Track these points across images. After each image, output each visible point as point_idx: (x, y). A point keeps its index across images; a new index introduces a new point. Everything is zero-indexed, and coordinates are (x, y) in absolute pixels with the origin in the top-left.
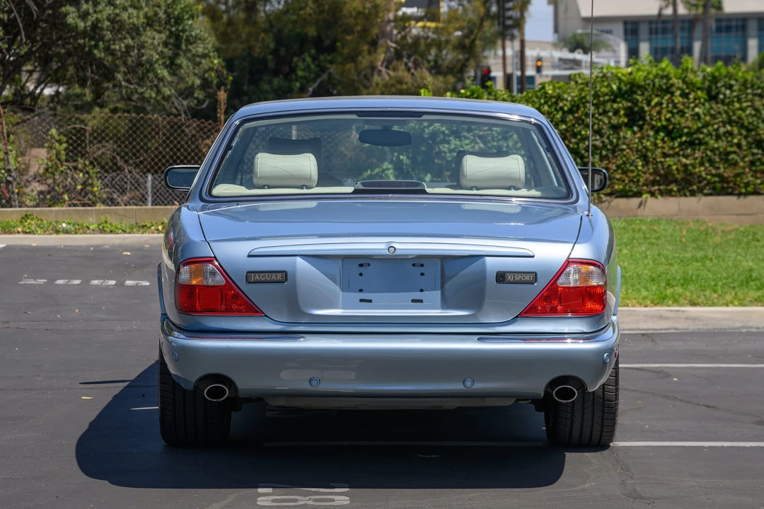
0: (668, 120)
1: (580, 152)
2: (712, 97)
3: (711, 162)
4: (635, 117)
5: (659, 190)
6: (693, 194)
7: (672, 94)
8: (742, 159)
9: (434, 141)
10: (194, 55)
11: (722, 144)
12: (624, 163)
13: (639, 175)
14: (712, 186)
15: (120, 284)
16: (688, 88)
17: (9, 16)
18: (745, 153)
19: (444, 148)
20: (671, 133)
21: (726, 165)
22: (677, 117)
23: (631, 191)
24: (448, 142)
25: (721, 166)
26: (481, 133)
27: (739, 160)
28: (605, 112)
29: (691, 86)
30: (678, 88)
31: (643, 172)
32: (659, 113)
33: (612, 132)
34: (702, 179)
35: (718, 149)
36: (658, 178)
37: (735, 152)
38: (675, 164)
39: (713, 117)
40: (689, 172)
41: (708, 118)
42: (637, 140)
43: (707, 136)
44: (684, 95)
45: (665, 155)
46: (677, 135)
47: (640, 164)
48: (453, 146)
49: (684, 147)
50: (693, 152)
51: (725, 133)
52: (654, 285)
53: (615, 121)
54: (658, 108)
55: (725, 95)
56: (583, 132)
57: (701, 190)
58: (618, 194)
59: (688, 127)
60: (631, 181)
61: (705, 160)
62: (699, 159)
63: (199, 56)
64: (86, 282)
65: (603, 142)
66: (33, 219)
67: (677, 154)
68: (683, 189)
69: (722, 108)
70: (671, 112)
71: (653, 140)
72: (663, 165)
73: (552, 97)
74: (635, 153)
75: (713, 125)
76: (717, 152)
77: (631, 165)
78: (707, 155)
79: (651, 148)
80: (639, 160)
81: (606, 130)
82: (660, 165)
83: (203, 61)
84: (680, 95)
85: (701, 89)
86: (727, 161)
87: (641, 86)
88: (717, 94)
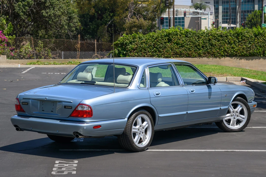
0: (177, 41)
1: (158, 48)
2: (186, 36)
3: (186, 50)
4: (170, 40)
5: (175, 56)
6: (182, 57)
7: (178, 35)
8: (193, 50)
9: (126, 45)
11: (188, 46)
12: (167, 50)
14: (186, 55)
15: (60, 74)
17: (28, 13)
18: (193, 48)
19: (128, 47)
22: (179, 41)
23: (168, 56)
26: (136, 43)
28: (163, 39)
29: (182, 33)
30: (179, 34)
31: (171, 52)
32: (175, 39)
34: (184, 54)
35: (187, 47)
36: (174, 54)
37: (191, 48)
38: (178, 51)
39: (186, 40)
40: (181, 52)
41: (185, 41)
42: (170, 45)
43: (185, 45)
44: (180, 36)
45: (176, 49)
46: (179, 44)
48: (130, 46)
50: (182, 48)
51: (189, 44)
53: (165, 41)
54: (174, 39)
55: (189, 36)
56: (158, 44)
57: (184, 56)
58: (166, 57)
59: (181, 43)
60: (169, 54)
63: (75, 22)
65: (163, 46)
66: (39, 62)
67: (179, 48)
68: (180, 56)
69: (188, 39)
70: (177, 39)
71: (173, 45)
74: (169, 48)
77: (169, 51)
79: (173, 47)
81: (163, 43)
82: (175, 51)
83: (76, 24)
84: (179, 36)
85: (184, 34)
86: (189, 50)
87: (171, 34)
88: (187, 36)
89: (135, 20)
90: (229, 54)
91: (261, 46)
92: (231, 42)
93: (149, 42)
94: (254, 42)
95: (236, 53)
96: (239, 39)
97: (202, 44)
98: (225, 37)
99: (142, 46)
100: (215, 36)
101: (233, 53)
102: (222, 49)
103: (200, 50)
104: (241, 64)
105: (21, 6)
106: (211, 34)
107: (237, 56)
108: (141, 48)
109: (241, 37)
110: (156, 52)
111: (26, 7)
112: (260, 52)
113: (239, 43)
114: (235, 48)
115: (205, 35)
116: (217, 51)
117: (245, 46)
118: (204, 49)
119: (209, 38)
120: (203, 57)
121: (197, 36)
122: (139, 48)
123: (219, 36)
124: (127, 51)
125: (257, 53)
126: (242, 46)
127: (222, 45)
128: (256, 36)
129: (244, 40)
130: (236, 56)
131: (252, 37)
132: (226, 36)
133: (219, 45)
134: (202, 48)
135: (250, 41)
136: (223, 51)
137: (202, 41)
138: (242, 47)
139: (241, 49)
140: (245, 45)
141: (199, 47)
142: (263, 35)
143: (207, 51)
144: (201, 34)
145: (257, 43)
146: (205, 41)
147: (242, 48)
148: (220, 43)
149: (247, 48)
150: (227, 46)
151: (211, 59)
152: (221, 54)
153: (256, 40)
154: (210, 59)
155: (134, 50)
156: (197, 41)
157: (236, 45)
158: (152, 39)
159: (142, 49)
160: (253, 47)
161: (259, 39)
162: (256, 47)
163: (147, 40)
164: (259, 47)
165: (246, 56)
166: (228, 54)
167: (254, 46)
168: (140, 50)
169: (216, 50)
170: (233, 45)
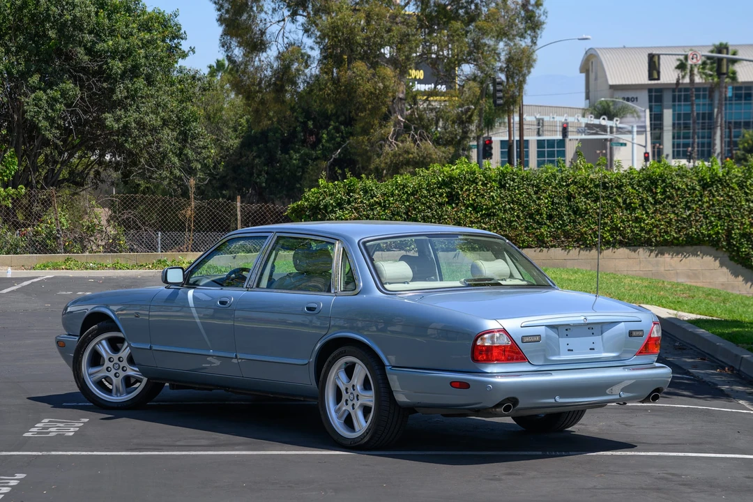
0: (474, 200)
2: (502, 186)
3: (500, 226)
4: (453, 198)
7: (477, 183)
8: (520, 225)
9: (326, 211)
10: (197, 147)
11: (507, 216)
16: (486, 180)
18: (522, 221)
19: (333, 216)
20: (476, 208)
22: (480, 198)
26: (356, 206)
28: (434, 195)
29: (489, 179)
30: (480, 180)
32: (468, 195)
33: (438, 208)
35: (505, 218)
37: (516, 221)
39: (502, 198)
41: (498, 199)
43: (498, 210)
44: (484, 184)
46: (480, 209)
48: (338, 215)
51: (509, 209)
53: (440, 200)
54: (467, 193)
55: (510, 184)
56: (420, 208)
59: (486, 205)
61: (497, 225)
62: (493, 225)
65: (432, 214)
66: (72, 261)
67: (480, 222)
69: (508, 193)
70: (476, 195)
71: (464, 212)
73: (400, 185)
74: (453, 221)
75: (502, 204)
76: (505, 221)
78: (498, 222)
79: (463, 218)
81: (434, 206)
83: (203, 151)
84: (482, 185)
85: (494, 181)
86: (510, 226)
87: (457, 179)
88: (505, 184)
89: (409, 144)
90: (628, 239)
91: (720, 215)
92: (634, 203)
93: (393, 203)
94: (700, 203)
95: (646, 236)
96: (657, 193)
97: (547, 207)
98: (616, 190)
99: (373, 214)
100: (587, 186)
101: (640, 235)
102: (606, 223)
103: (541, 227)
104: (662, 269)
105: (44, 104)
106: (573, 181)
107: (651, 245)
109: (662, 188)
111: (58, 106)
112: (718, 233)
113: (658, 206)
114: (645, 220)
115: (557, 181)
116: (591, 229)
117: (672, 216)
118: (553, 223)
119: (568, 192)
120: (552, 246)
121: (533, 185)
123: (597, 186)
125: (709, 236)
126: (665, 214)
127: (608, 211)
128: (705, 186)
129: (670, 198)
130: (647, 244)
131: (694, 189)
132: (619, 187)
133: (598, 210)
134: (547, 219)
135: (687, 202)
136: (609, 231)
137: (546, 201)
138: (664, 217)
139: (661, 225)
140: (674, 212)
141: (538, 217)
142: (725, 182)
143: (564, 231)
144: (545, 181)
145: (708, 207)
146: (556, 200)
147: (665, 222)
148: (602, 207)
149: (680, 220)
150: (621, 214)
151: (574, 252)
152: (605, 238)
153: (707, 199)
154: (571, 252)
156: (534, 201)
157: (647, 212)
158: (403, 193)
160: (698, 218)
161: (716, 194)
162: (706, 217)
163: (388, 196)
164: (715, 217)
165: (677, 245)
166: (624, 238)
167: (700, 215)
169: (589, 226)
170: (639, 211)
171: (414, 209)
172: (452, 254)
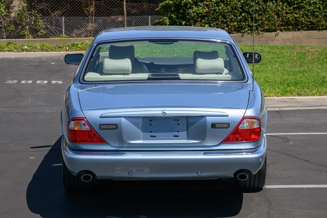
1: (250, 12)
5: (284, 28)
6: (299, 30)
8: (321, 14)
9: (186, 7)
11: (312, 8)
12: (269, 17)
13: (275, 22)
14: (307, 26)
15: (50, 83)
18: (322, 11)
19: (191, 11)
20: (290, 3)
21: (313, 17)
23: (272, 29)
24: (192, 8)
25: (311, 18)
26: (207, 3)
27: (319, 15)
31: (277, 21)
33: (263, 3)
34: (303, 23)
35: (310, 10)
36: (284, 23)
37: (317, 11)
38: (291, 17)
40: (297, 20)
42: (274, 7)
43: (305, 4)
45: (287, 13)
46: (292, 4)
47: (276, 17)
48: (194, 10)
49: (295, 9)
50: (299, 11)
51: (313, 3)
52: (282, 86)
56: (251, 4)
57: (302, 28)
58: (266, 31)
60: (272, 25)
61: (304, 15)
62: (302, 14)
64: (34, 82)
65: (260, 8)
66: (12, 44)
67: (292, 12)
68: (295, 28)
71: (281, 6)
72: (286, 18)
74: (273, 12)
76: (310, 11)
77: (272, 18)
78: (305, 13)
79: (281, 10)
80: (275, 16)
81: (261, 3)
86: (314, 15)
99: (219, 9)
108: (217, 13)
110: (246, 20)
122: (213, 14)
124: (189, 19)
155: (203, 17)
159: (218, 16)
168: (214, 18)
171: (247, 5)
172: (274, 34)
